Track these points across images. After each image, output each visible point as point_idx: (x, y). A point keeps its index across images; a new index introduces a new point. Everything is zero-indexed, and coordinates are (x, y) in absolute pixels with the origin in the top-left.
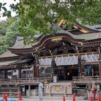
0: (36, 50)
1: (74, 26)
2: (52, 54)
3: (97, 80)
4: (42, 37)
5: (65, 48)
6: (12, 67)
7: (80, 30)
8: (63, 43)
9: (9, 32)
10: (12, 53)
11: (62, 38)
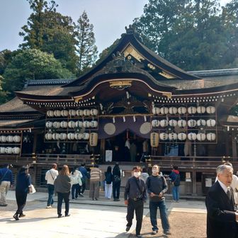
0: (77, 102)
1: (149, 65)
2: (103, 113)
3: (192, 163)
4: (92, 78)
5: (129, 103)
6: (23, 131)
7: (160, 73)
8: (127, 93)
9: (11, 70)
10: (25, 103)
11: (132, 83)
